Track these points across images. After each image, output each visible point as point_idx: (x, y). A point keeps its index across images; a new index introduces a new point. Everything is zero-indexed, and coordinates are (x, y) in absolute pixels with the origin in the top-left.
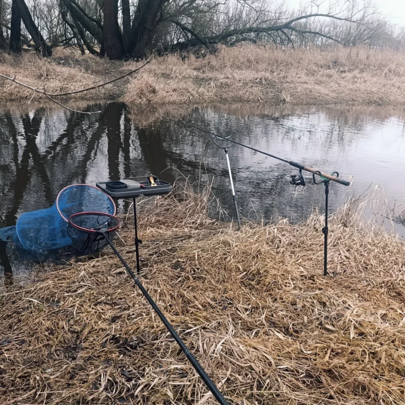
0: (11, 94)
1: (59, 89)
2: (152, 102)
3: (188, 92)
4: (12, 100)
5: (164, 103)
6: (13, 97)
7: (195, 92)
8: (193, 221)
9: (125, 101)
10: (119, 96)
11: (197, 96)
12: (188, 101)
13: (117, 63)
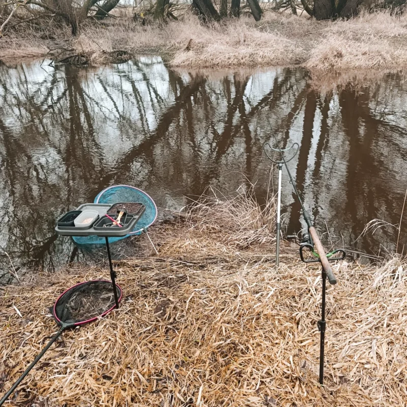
0: (206, 61)
1: (248, 56)
2: (335, 67)
3: (380, 55)
4: (207, 67)
5: (348, 68)
6: (208, 64)
7: (389, 56)
8: (245, 237)
9: (307, 66)
10: (305, 60)
11: (390, 59)
12: (377, 65)
13: (323, 23)
